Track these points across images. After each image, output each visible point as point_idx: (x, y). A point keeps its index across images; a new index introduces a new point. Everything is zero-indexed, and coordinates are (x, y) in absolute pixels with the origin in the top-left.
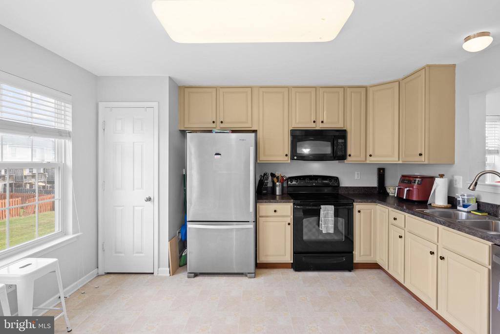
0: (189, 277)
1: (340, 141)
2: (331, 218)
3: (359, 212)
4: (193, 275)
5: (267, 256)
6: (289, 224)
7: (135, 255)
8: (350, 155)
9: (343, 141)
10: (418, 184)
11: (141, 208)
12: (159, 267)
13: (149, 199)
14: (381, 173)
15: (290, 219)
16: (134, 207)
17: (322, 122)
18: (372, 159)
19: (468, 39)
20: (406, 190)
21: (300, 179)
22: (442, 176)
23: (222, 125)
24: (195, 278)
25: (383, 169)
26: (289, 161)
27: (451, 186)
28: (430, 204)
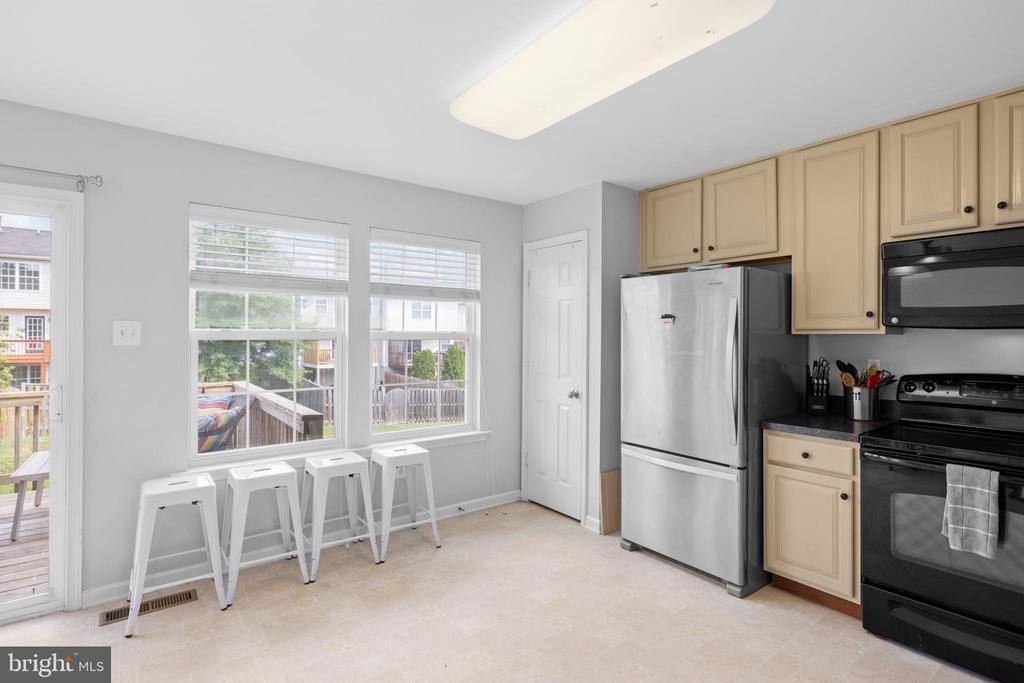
0: (623, 547)
2: (984, 510)
4: (629, 545)
6: (844, 497)
7: (559, 483)
11: (567, 408)
12: (587, 515)
13: (575, 395)
15: (849, 484)
16: (559, 405)
17: (1004, 205)
21: (941, 384)
23: (712, 256)
24: (633, 553)
26: (881, 332)
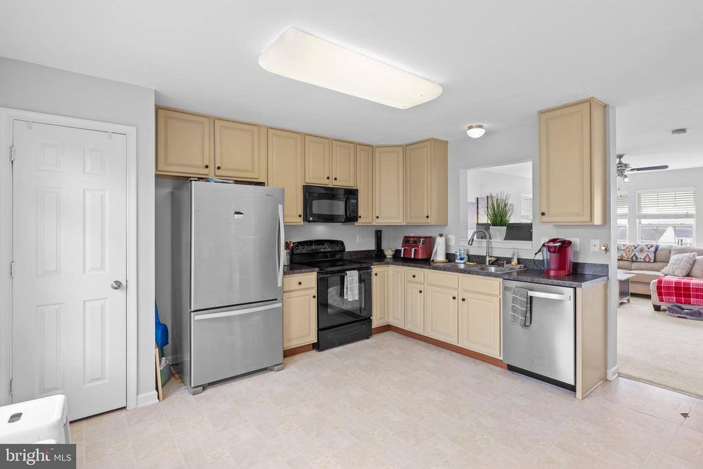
1: (352, 201)
2: (356, 285)
3: (376, 275)
4: (201, 388)
5: (289, 340)
6: (314, 297)
7: (87, 385)
8: (360, 217)
9: (355, 201)
10: (423, 243)
11: (99, 303)
12: (138, 394)
13: (118, 285)
14: (378, 235)
15: (314, 292)
16: (84, 302)
17: (336, 179)
18: (378, 220)
19: (470, 127)
20: (413, 249)
21: (307, 245)
22: (441, 235)
23: (218, 172)
24: (204, 392)
25: (380, 231)
26: (302, 224)
27: (447, 246)
28: (433, 261)
